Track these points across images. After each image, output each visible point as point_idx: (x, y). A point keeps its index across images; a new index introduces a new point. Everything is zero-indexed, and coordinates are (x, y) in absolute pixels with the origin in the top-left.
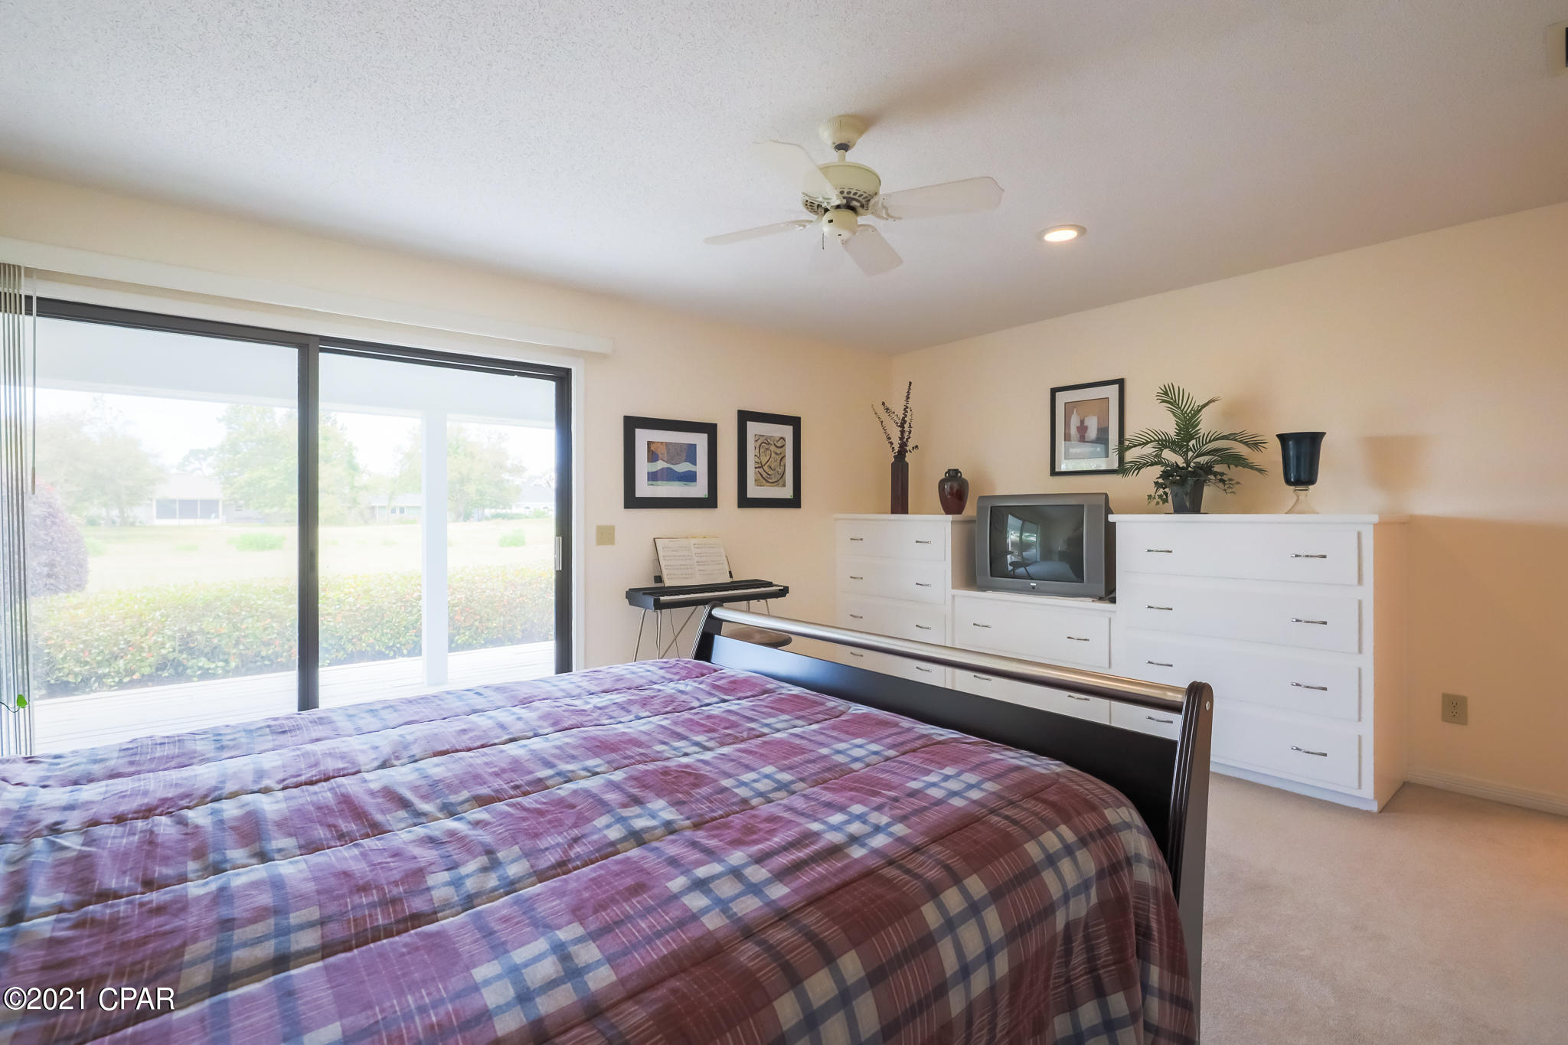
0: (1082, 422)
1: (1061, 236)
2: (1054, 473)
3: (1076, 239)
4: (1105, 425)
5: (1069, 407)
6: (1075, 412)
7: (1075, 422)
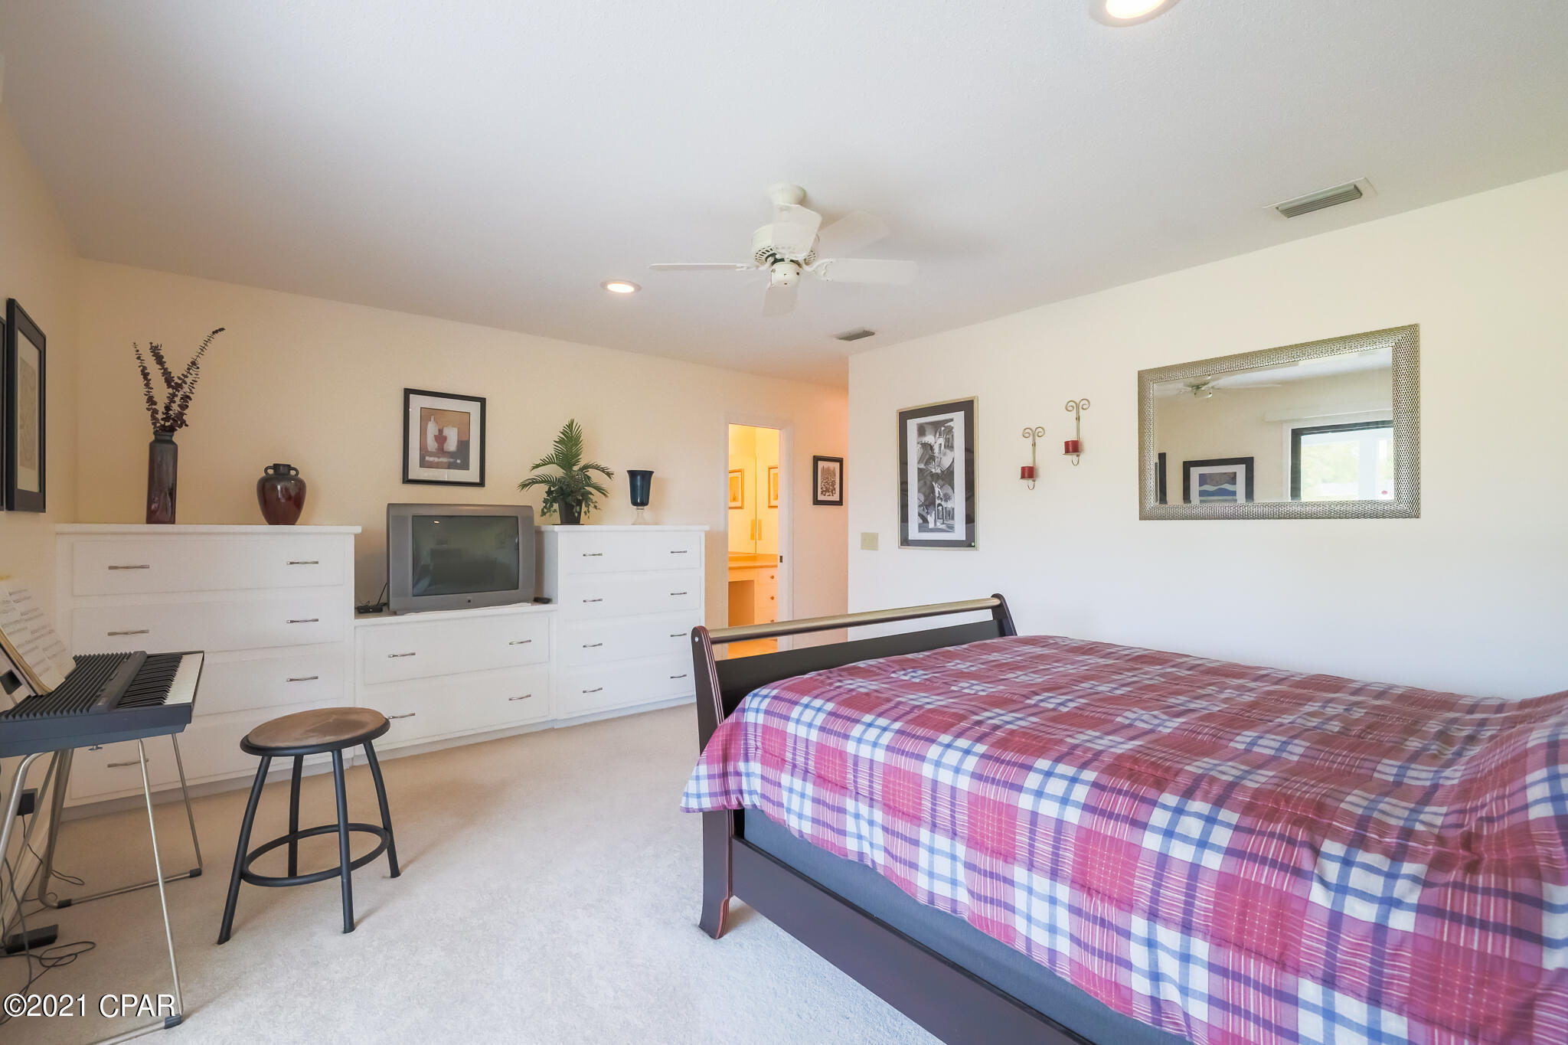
0: (441, 431)
1: (621, 289)
2: (407, 480)
3: (633, 292)
4: (467, 439)
5: (427, 414)
6: (432, 419)
7: (432, 429)
